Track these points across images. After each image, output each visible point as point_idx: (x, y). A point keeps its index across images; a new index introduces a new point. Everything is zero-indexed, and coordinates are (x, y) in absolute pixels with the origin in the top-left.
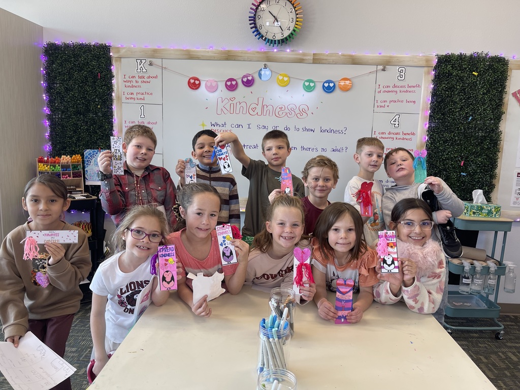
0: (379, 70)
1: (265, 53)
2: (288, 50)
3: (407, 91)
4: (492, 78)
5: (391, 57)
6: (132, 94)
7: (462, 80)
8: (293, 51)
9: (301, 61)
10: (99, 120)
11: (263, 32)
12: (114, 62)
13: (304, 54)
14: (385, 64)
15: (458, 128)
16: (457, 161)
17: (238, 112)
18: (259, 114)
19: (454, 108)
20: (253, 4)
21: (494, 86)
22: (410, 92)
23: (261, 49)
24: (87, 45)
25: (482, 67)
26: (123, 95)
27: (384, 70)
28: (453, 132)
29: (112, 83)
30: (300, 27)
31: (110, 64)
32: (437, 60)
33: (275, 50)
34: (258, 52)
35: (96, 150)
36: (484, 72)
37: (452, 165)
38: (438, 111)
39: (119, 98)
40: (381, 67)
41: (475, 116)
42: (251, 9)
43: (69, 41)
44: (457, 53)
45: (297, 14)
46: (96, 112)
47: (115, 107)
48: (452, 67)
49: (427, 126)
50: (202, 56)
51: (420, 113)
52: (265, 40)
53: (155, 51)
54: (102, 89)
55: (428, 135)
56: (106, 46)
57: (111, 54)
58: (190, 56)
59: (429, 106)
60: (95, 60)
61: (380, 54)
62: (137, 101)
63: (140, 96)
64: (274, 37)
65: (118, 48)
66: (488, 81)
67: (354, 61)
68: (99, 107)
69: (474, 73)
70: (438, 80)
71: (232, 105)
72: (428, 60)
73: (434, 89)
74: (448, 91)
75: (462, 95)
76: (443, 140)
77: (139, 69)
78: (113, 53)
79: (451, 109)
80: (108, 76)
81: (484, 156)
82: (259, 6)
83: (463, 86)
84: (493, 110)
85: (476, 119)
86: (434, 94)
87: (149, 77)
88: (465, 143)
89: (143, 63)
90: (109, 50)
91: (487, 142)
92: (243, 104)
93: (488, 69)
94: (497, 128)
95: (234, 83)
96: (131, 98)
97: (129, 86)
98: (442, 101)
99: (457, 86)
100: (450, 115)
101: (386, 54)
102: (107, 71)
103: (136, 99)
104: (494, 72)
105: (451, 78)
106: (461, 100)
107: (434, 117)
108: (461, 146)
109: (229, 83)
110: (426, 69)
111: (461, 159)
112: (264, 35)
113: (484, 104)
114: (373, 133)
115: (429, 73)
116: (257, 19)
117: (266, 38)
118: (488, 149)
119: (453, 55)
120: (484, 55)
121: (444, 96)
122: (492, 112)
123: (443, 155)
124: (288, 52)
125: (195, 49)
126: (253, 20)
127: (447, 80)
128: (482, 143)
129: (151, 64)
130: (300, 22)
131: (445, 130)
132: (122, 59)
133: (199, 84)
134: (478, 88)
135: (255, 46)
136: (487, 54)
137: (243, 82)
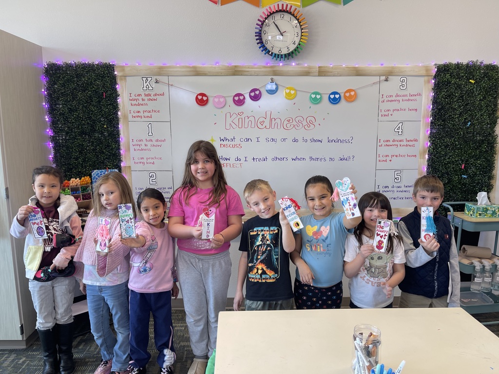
0: (382, 81)
1: (272, 67)
2: (293, 64)
3: (409, 100)
4: (487, 85)
5: (393, 68)
6: (138, 112)
7: (460, 88)
8: (298, 64)
9: (307, 73)
10: (106, 140)
11: (269, 46)
12: (118, 81)
13: (310, 68)
14: (388, 74)
15: (458, 133)
16: (458, 165)
17: (246, 126)
18: (268, 127)
19: (454, 115)
20: (259, 20)
21: (489, 92)
22: (411, 100)
23: (267, 64)
24: (89, 65)
25: (478, 76)
26: (129, 114)
27: (386, 80)
28: (453, 137)
29: (117, 102)
30: (306, 42)
31: (116, 83)
32: (436, 70)
33: (281, 64)
34: (264, 67)
35: (104, 170)
36: (480, 79)
37: (453, 168)
38: (438, 118)
39: (126, 117)
40: (383, 78)
41: (473, 121)
42: (257, 24)
43: (71, 60)
44: (454, 62)
45: (302, 29)
46: (102, 132)
47: (121, 126)
48: (450, 75)
49: (429, 132)
50: (209, 72)
51: (422, 120)
52: (271, 55)
53: (161, 68)
54: (107, 108)
55: (430, 141)
56: (110, 65)
57: (115, 73)
58: (197, 72)
59: (430, 113)
60: (99, 79)
61: (382, 65)
62: (143, 119)
63: (147, 114)
64: (280, 52)
65: (123, 67)
66: (484, 88)
67: (358, 73)
68: (105, 126)
69: (470, 81)
70: (437, 88)
71: (240, 120)
72: (427, 69)
73: (434, 97)
74: (447, 99)
75: (460, 102)
76: (444, 145)
77: (145, 86)
78: (117, 71)
79: (451, 115)
80: (113, 96)
81: (483, 158)
82: (264, 21)
83: (461, 94)
84: (490, 115)
85: (474, 124)
86: (435, 101)
87: (155, 95)
88: (465, 147)
89: (149, 81)
90: (114, 70)
91: (485, 146)
92: (252, 119)
93: (484, 77)
94: (494, 132)
95: (242, 98)
96: (138, 117)
97: (135, 105)
98: (443, 108)
99: (455, 93)
100: (450, 121)
101: (388, 64)
102: (113, 90)
103: (143, 117)
104: (489, 79)
105: (450, 86)
106: (460, 106)
107: (435, 124)
108: (461, 150)
109: (237, 98)
110: (426, 78)
111: (462, 162)
112: (270, 50)
113: (481, 110)
114: (378, 141)
115: (429, 82)
116: (263, 34)
117: (272, 53)
118: (487, 151)
119: (450, 64)
120: (479, 63)
121: (444, 103)
122: (489, 117)
123: (444, 159)
124: (293, 65)
125: (200, 66)
126: (259, 36)
127: (446, 88)
128: (480, 146)
129: (157, 82)
130: (305, 36)
131: (446, 135)
132: (127, 78)
133: (207, 100)
134: (475, 95)
135: (261, 61)
136: (482, 63)
137: (250, 96)
